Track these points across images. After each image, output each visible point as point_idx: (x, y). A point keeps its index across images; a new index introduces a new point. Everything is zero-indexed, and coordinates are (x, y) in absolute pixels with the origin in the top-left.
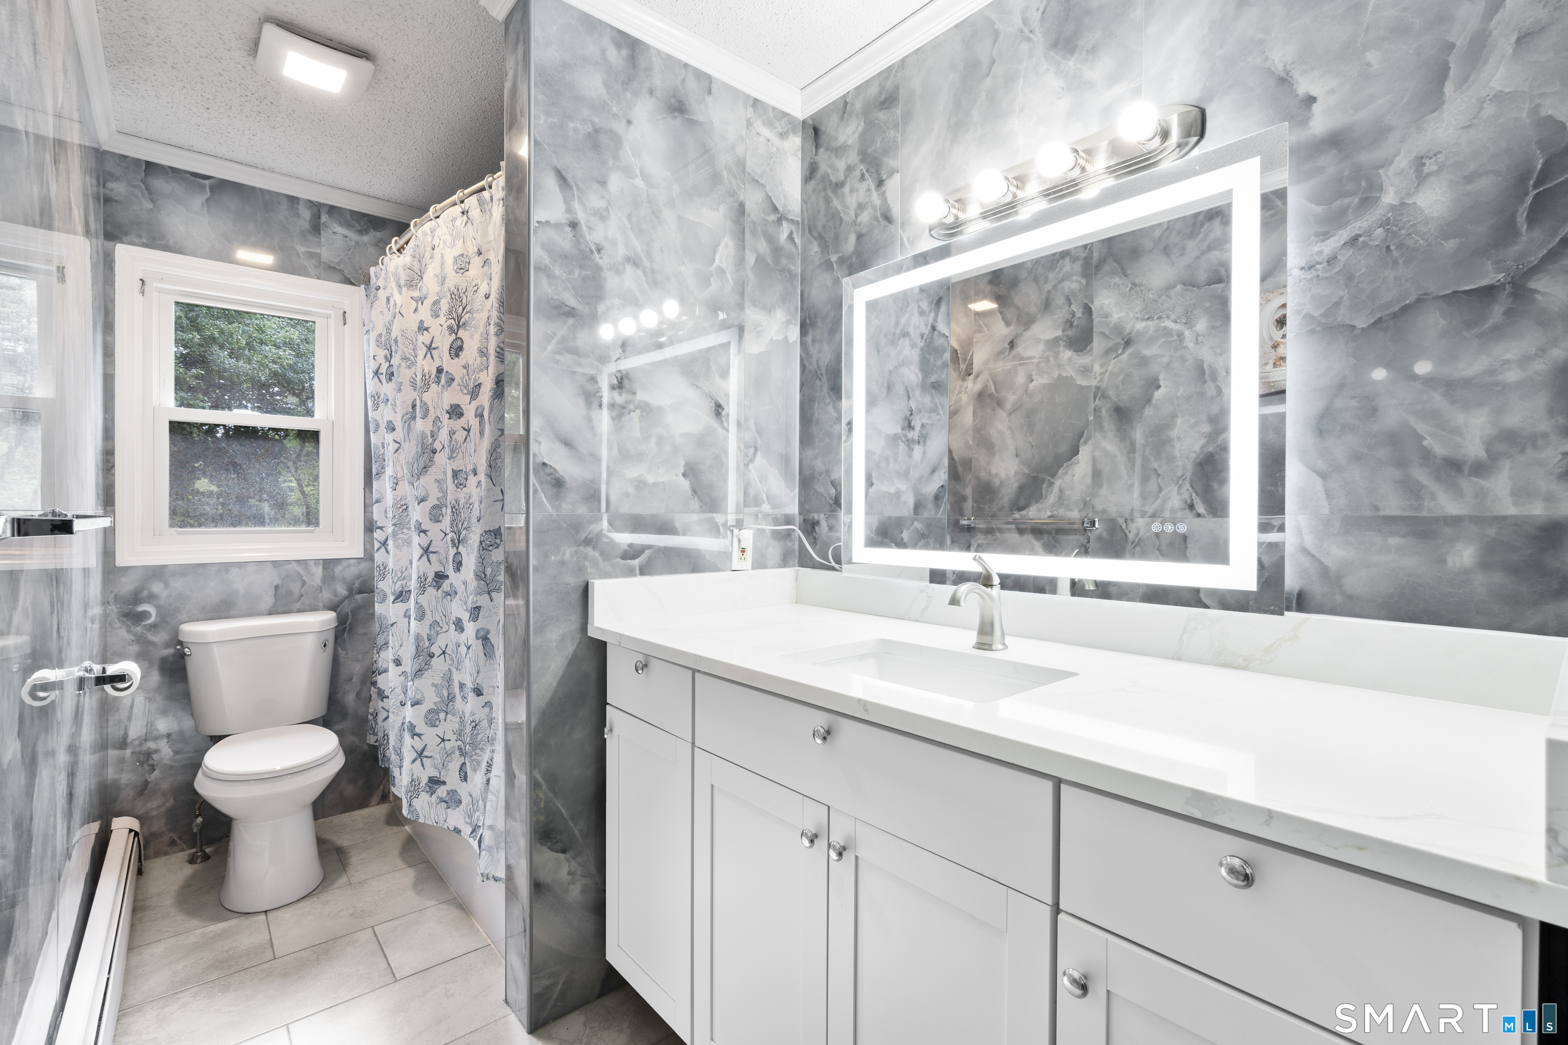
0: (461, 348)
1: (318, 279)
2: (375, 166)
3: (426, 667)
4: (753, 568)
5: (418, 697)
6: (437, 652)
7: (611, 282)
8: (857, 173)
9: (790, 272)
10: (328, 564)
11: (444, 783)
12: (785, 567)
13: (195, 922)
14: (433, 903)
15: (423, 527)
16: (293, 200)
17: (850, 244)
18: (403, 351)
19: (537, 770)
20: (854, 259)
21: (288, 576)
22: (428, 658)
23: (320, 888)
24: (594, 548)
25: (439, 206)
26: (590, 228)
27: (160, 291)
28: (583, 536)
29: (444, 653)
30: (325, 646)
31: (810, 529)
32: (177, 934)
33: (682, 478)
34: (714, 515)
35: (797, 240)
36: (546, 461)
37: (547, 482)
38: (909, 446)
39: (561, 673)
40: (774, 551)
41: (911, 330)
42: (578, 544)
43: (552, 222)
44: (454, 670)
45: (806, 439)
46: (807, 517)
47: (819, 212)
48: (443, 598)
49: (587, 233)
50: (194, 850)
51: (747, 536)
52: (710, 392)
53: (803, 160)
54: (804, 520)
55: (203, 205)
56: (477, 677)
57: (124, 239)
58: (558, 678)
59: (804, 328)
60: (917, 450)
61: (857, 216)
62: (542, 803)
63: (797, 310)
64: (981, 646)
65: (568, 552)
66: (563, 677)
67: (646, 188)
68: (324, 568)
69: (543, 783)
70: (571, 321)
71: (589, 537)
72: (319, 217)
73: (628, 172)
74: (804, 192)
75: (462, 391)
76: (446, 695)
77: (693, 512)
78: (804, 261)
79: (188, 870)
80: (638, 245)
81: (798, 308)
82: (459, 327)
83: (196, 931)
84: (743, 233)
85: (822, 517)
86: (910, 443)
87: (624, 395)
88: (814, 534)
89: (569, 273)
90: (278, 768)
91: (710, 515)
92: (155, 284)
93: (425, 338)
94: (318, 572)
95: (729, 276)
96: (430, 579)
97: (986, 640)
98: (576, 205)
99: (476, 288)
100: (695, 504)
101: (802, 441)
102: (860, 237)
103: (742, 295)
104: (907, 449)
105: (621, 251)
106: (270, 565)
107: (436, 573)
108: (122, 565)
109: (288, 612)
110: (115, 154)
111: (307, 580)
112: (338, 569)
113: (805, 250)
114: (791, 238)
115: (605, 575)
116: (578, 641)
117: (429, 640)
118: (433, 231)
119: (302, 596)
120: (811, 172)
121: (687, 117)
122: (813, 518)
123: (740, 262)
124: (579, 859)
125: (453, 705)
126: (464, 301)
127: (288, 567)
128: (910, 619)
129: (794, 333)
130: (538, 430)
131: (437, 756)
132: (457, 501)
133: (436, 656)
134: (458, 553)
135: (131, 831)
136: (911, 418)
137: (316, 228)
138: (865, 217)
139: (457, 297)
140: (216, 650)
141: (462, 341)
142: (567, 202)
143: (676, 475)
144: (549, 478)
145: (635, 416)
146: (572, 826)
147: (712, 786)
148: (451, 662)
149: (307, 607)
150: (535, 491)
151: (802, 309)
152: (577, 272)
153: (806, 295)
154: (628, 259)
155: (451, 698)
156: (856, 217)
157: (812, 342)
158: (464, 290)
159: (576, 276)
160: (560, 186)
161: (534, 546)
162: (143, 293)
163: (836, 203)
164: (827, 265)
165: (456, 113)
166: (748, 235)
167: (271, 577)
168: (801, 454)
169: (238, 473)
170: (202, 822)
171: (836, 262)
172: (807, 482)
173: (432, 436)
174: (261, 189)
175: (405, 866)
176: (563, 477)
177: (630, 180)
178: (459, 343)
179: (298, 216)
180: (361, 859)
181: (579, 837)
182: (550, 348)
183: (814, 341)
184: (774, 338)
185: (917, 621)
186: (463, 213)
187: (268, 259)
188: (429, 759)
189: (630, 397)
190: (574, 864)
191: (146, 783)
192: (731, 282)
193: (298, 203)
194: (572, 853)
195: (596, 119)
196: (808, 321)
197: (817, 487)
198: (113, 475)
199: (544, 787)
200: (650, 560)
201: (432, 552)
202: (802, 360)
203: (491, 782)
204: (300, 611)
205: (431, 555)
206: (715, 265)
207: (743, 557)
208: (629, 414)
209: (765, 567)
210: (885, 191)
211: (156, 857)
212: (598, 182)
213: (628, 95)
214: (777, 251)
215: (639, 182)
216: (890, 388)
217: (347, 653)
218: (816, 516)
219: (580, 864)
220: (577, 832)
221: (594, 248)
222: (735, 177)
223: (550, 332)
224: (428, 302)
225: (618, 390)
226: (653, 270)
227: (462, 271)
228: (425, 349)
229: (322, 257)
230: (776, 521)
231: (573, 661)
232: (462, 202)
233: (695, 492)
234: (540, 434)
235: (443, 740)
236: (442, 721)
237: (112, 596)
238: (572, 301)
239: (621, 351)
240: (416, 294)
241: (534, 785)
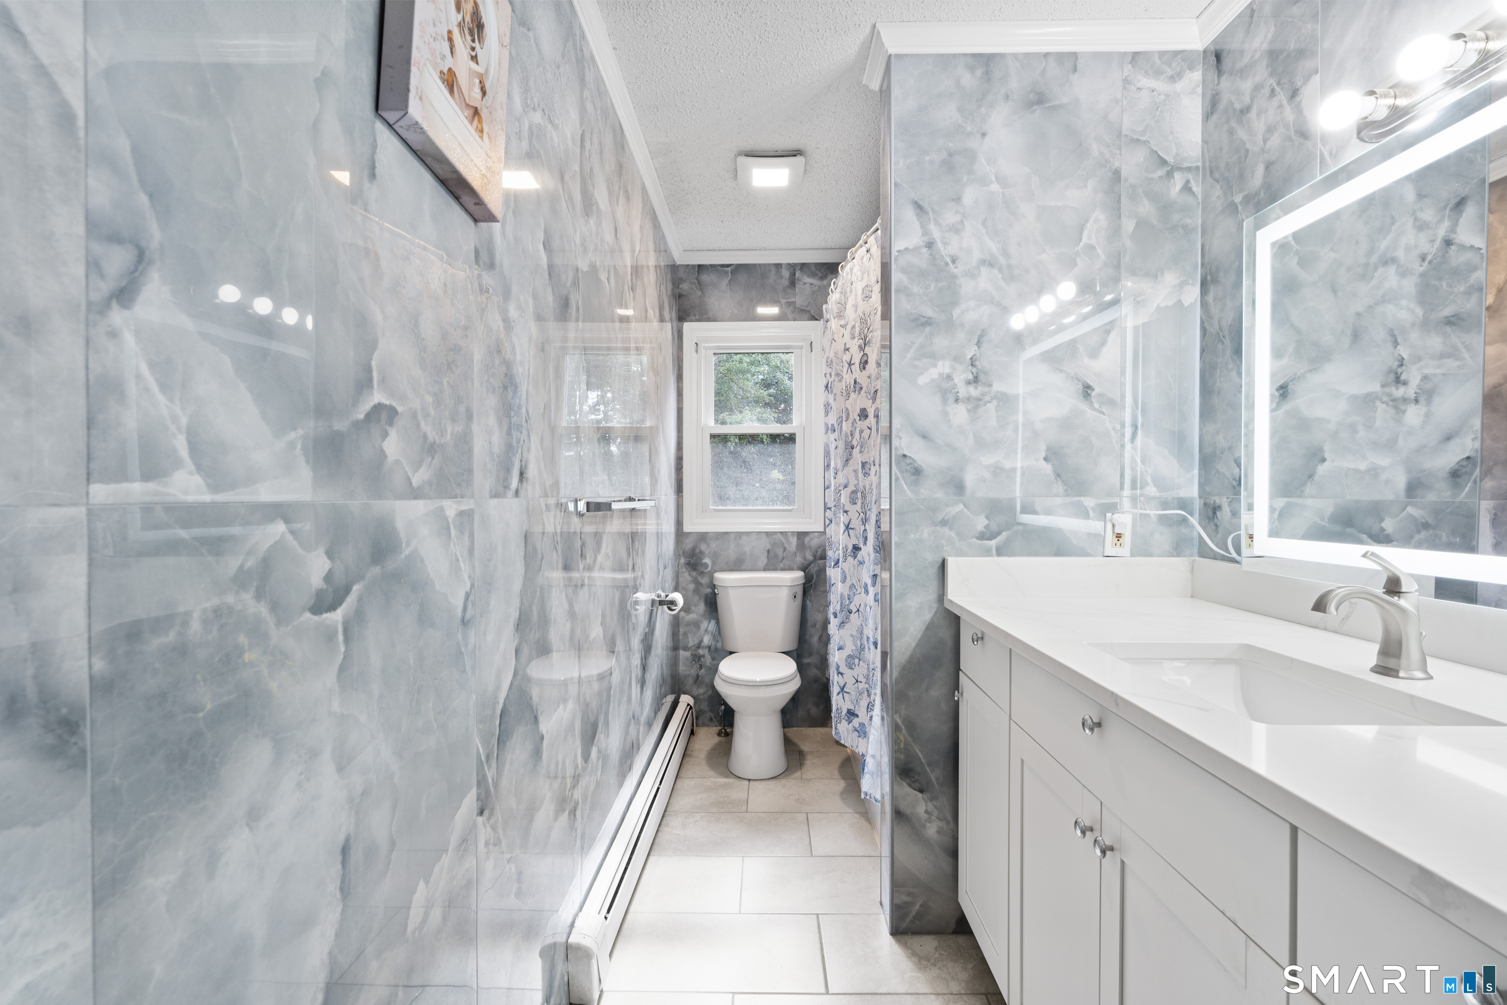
0: (866, 362)
1: (794, 320)
2: (825, 227)
3: (847, 620)
4: (1133, 555)
5: (842, 643)
6: (854, 610)
7: (967, 286)
8: (1266, 91)
9: (1185, 227)
10: (801, 535)
11: (857, 716)
12: (1178, 556)
13: (712, 773)
14: (851, 811)
15: (846, 509)
16: (778, 266)
17: (1257, 178)
18: (836, 369)
19: (898, 715)
20: (1262, 194)
21: (775, 543)
22: (848, 614)
23: (783, 775)
24: (951, 529)
25: (854, 249)
26: (945, 244)
27: (706, 348)
28: (940, 519)
29: (858, 610)
30: (795, 597)
31: (1211, 515)
32: (702, 777)
33: (1044, 463)
34: (1082, 499)
35: (1195, 189)
36: (906, 453)
37: (907, 470)
38: (1396, 408)
39: (919, 636)
40: (1163, 538)
41: (1400, 254)
42: (935, 524)
43: (910, 248)
44: (864, 625)
45: (1207, 412)
46: (1207, 501)
47: (1221, 149)
48: (858, 566)
49: (942, 249)
50: (720, 728)
51: (1124, 520)
52: (1076, 374)
53: (1204, 95)
54: (1205, 504)
55: (727, 285)
56: (875, 632)
57: (688, 320)
58: (917, 640)
59: (1204, 285)
60: (1413, 415)
61: (1265, 141)
62: (902, 744)
63: (1196, 267)
64: (1383, 670)
65: (926, 532)
66: (921, 640)
67: (1001, 191)
68: (798, 539)
69: (903, 727)
70: (928, 329)
71: (946, 518)
72: (795, 274)
73: (983, 181)
74: (1204, 131)
75: (867, 397)
76: (859, 645)
77: (1057, 496)
78: (1204, 210)
79: (716, 739)
80: (993, 247)
81: (1197, 265)
82: (865, 344)
83: (712, 779)
84: (1119, 201)
85: (1223, 501)
86: (1398, 405)
87: (980, 388)
88: (1216, 521)
89: (926, 288)
90: (758, 680)
91: (1077, 499)
92: (703, 345)
93: (846, 357)
94: (794, 541)
95: (1099, 251)
96: (849, 550)
97: (1391, 663)
98: (932, 227)
99: (875, 311)
100: (1059, 488)
101: (1202, 415)
102: (1268, 166)
103: (1118, 267)
104: (1392, 411)
105: (976, 255)
106: (765, 535)
107: (853, 545)
108: (686, 531)
109: (775, 569)
110: (683, 265)
111: (787, 547)
112: (807, 540)
113: (1206, 196)
114: (1187, 188)
115: (960, 553)
116: (935, 610)
117: (849, 599)
118: (851, 270)
119: (784, 558)
120: (1212, 106)
121: (1047, 105)
122: (1214, 502)
123: (1115, 231)
124: (934, 802)
125: (864, 654)
126: (869, 323)
127: (776, 536)
128: (1325, 629)
129: (1192, 294)
130: (899, 427)
131: (853, 693)
132: (864, 487)
133: (853, 612)
134: (865, 530)
135: (688, 705)
136: (1400, 370)
137: (793, 283)
138: (1275, 141)
139: (863, 320)
140: (731, 592)
141: (867, 356)
142: (923, 227)
143: (1037, 460)
144: (909, 468)
145: (992, 407)
146: (929, 771)
147: (1022, 760)
148: (862, 619)
149: (787, 567)
150: (897, 479)
151: (1202, 265)
152: (933, 286)
153: (1207, 248)
154: (983, 262)
155: (862, 649)
156: (1265, 143)
157: (1214, 301)
158: (869, 314)
159: (932, 289)
160: (917, 215)
161: (895, 523)
162: (697, 352)
163: (1241, 134)
164: (1232, 208)
165: (869, 169)
166: (1124, 201)
167: (765, 543)
168: (1201, 429)
169: (747, 468)
170: (724, 709)
171: (1241, 203)
172: (1207, 461)
173: (852, 435)
174: (759, 264)
175: (840, 777)
176: (921, 466)
177: (985, 188)
178: (866, 358)
179: (781, 277)
180: (813, 764)
181: (935, 783)
182: (909, 356)
183: (1215, 299)
184: (1162, 305)
185: (1335, 632)
186: (867, 251)
187: (774, 310)
188: (848, 695)
189: (986, 389)
190: (930, 806)
191: (698, 676)
192: (1103, 256)
193: (781, 268)
194: (928, 795)
195: (951, 145)
196: (1209, 278)
197: (1219, 467)
198: (682, 472)
199: (904, 731)
200: (1008, 541)
201: (851, 529)
202: (1202, 322)
203: (873, 718)
204: (783, 569)
205: (850, 531)
206: (1082, 244)
207: (1118, 543)
208: (985, 405)
209: (1150, 555)
210: (1300, 101)
211: (703, 726)
212: (953, 200)
213: (983, 110)
214: (1165, 208)
215: (995, 187)
216: (1356, 336)
217: (812, 605)
218: (1218, 501)
219: (936, 807)
220: (933, 778)
221: (949, 261)
222: (1108, 146)
223: (909, 343)
224: (849, 327)
225: (973, 385)
226: (1010, 266)
227: (867, 298)
228: (847, 365)
229: (797, 304)
230: (1165, 505)
231: (930, 627)
232: (866, 243)
233: (1058, 475)
234: (901, 430)
235: (857, 681)
236: (857, 665)
237: (682, 551)
238: (929, 312)
239: (976, 348)
240: (843, 322)
241: (895, 728)
